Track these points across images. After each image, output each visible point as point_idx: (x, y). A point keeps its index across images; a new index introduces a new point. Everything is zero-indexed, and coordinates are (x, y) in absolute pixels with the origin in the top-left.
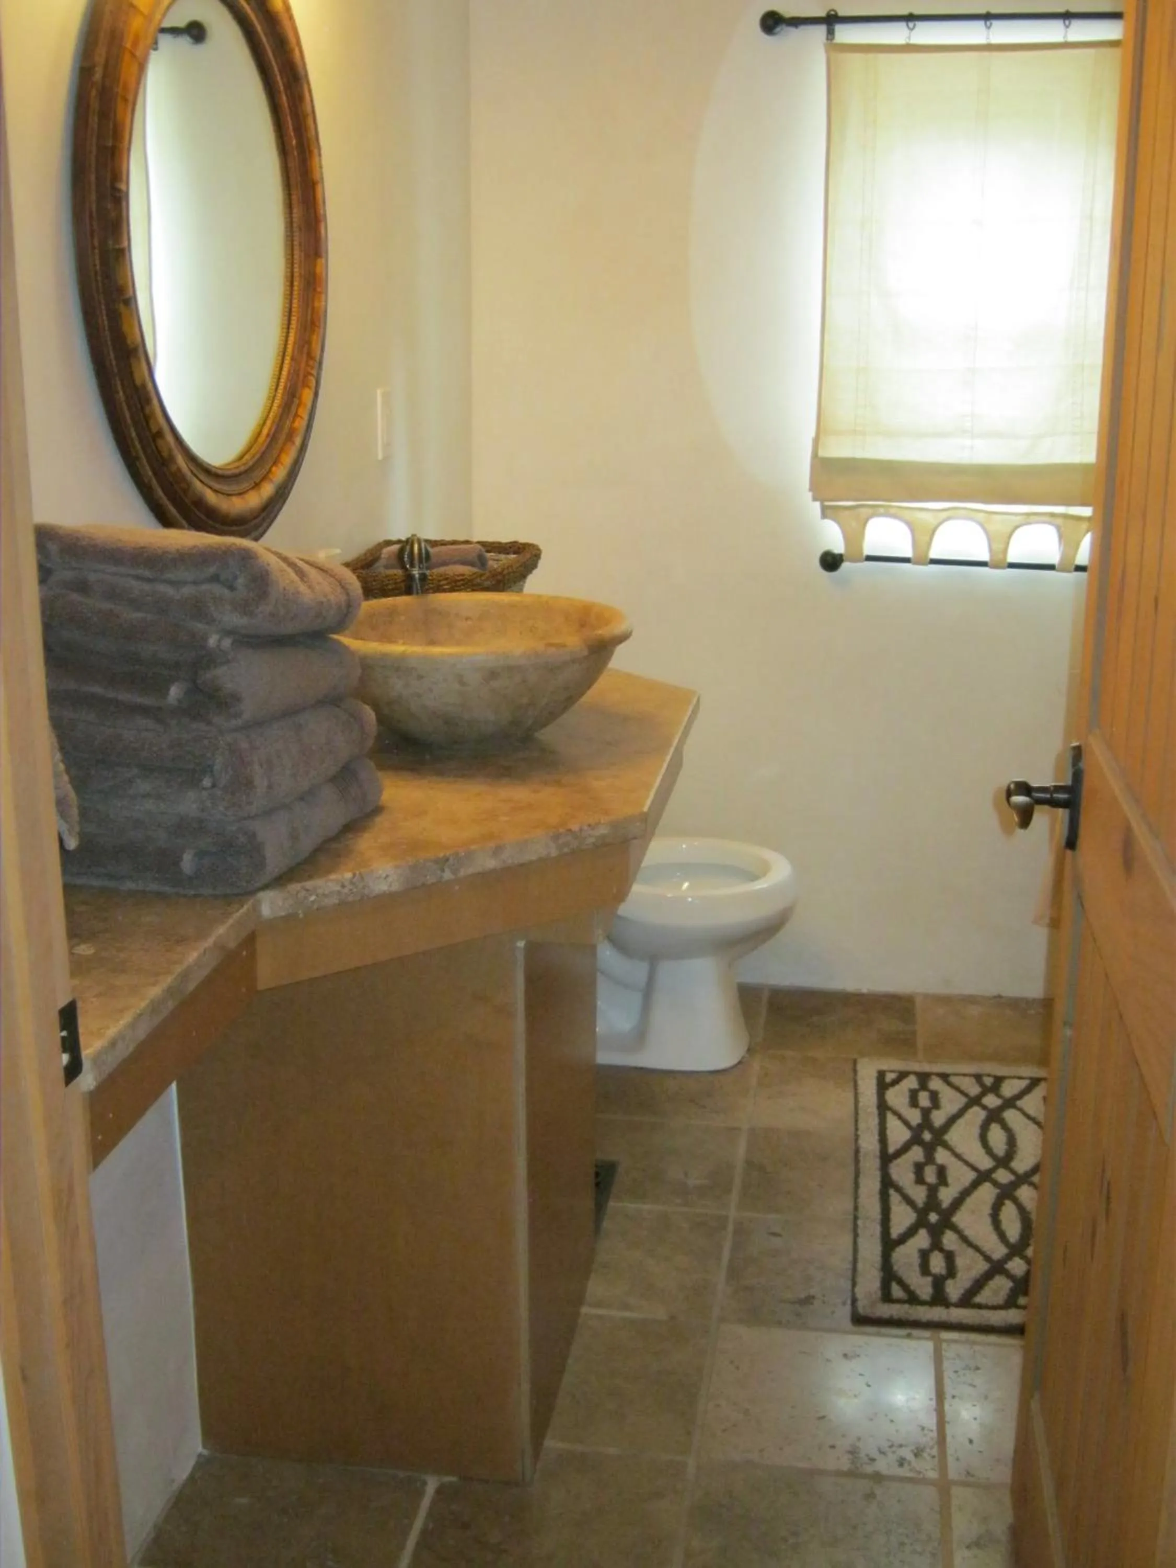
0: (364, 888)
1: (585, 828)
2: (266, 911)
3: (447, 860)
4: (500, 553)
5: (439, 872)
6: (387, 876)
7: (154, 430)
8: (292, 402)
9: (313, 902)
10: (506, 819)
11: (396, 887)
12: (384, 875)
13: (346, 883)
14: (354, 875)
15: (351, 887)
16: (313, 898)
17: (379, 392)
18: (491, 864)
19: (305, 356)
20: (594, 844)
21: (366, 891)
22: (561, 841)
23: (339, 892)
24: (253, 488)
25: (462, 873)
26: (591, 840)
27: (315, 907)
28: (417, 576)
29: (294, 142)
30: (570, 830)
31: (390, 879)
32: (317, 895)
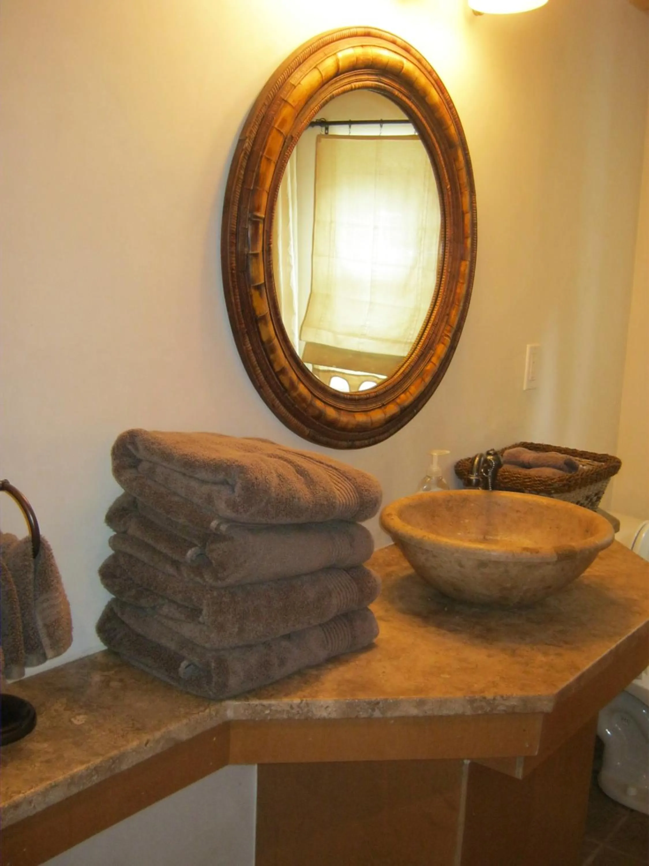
0: (308, 711)
1: (498, 698)
2: (230, 714)
3: (378, 703)
4: (594, 460)
5: (370, 711)
6: (327, 707)
7: (277, 369)
8: (428, 353)
9: (268, 714)
10: (447, 676)
11: (334, 715)
12: (325, 706)
13: (294, 706)
14: (302, 701)
15: (298, 709)
16: (267, 712)
17: (528, 347)
18: (414, 711)
19: (444, 324)
20: (504, 711)
21: (310, 714)
22: (475, 705)
23: (288, 712)
24: (380, 408)
25: (389, 714)
26: (501, 708)
27: (269, 718)
28: (474, 481)
29: (449, 187)
30: (484, 698)
31: (329, 709)
32: (271, 710)
